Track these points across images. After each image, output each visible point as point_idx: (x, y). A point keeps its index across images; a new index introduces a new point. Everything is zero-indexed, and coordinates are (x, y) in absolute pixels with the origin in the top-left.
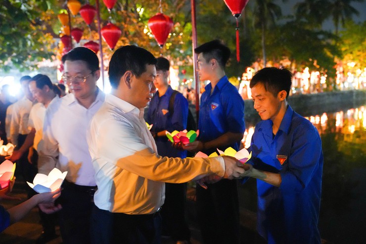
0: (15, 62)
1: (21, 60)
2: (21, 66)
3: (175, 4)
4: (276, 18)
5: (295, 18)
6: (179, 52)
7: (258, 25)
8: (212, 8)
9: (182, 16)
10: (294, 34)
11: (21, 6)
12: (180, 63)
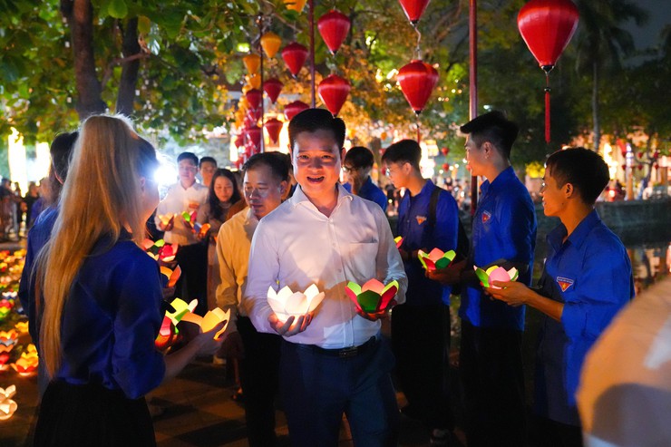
0: (173, 132)
1: (183, 128)
2: (182, 137)
3: (433, 32)
4: (621, 54)
5: (661, 55)
6: (438, 116)
7: (587, 68)
8: (500, 38)
9: (445, 52)
10: (657, 84)
11: (189, 45)
12: (440, 135)
